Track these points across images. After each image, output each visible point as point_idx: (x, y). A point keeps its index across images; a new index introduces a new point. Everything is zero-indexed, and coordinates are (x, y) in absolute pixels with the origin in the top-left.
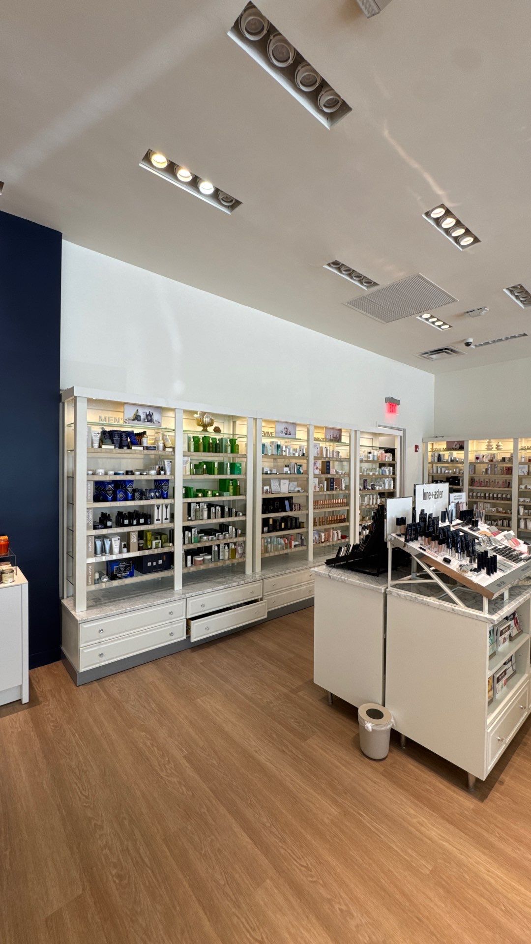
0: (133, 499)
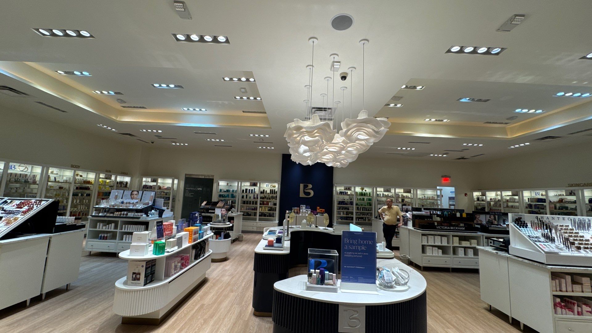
0: (345, 205)
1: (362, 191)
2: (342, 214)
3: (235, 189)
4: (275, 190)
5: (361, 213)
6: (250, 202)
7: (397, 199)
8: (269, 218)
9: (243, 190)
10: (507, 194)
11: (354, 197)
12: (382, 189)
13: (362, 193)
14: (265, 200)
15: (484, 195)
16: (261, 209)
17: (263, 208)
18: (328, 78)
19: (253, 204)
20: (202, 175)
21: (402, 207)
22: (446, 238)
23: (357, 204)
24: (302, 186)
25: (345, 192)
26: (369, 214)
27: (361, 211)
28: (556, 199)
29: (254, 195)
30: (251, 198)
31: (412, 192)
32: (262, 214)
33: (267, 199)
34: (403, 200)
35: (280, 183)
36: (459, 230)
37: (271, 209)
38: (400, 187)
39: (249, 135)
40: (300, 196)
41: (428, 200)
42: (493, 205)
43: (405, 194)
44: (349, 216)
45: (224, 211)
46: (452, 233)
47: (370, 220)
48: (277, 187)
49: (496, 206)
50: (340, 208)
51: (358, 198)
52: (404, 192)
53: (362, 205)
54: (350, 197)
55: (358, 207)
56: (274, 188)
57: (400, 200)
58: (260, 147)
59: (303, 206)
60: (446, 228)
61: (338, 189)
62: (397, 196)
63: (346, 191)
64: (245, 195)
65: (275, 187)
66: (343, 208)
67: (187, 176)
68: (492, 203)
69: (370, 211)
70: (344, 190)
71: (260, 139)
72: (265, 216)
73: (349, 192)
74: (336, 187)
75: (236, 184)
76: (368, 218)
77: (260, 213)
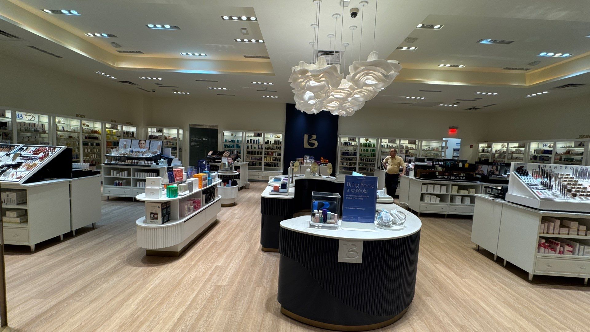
0: (349, 155)
1: (367, 142)
2: (345, 165)
3: (240, 139)
4: (279, 141)
5: (364, 164)
6: (255, 152)
7: (401, 150)
8: (273, 167)
9: (248, 141)
10: (513, 146)
11: (358, 148)
12: (387, 141)
13: (366, 144)
14: (270, 150)
15: (490, 147)
16: (266, 159)
17: (268, 158)
18: (336, 16)
19: (258, 154)
20: (206, 125)
21: (405, 158)
22: (445, 187)
23: (360, 155)
24: (306, 136)
25: (349, 143)
26: (372, 165)
27: (365, 162)
28: (563, 151)
29: (259, 145)
30: (256, 148)
31: (417, 143)
32: (267, 164)
33: (272, 149)
34: (407, 151)
35: (284, 133)
36: (459, 179)
37: (276, 159)
38: (405, 138)
39: (252, 83)
40: (305, 147)
41: (432, 152)
42: (498, 157)
43: (409, 146)
44: (352, 166)
45: (230, 160)
46: (452, 182)
47: (372, 170)
48: (281, 137)
49: (500, 158)
50: (343, 159)
51: (362, 149)
52: (409, 143)
53: (365, 156)
54: (354, 148)
55: (361, 158)
56: (278, 139)
57: (404, 151)
58: (264, 96)
59: (307, 156)
60: (446, 177)
61: (343, 139)
62: (401, 147)
63: (351, 142)
64: (250, 145)
65: (279, 137)
66: (346, 159)
67: (191, 126)
68: (497, 155)
69: (373, 161)
70: (349, 141)
71: (263, 87)
72: (270, 166)
73: (353, 143)
74: (340, 138)
75: (241, 135)
76: (370, 168)
77: (265, 162)
